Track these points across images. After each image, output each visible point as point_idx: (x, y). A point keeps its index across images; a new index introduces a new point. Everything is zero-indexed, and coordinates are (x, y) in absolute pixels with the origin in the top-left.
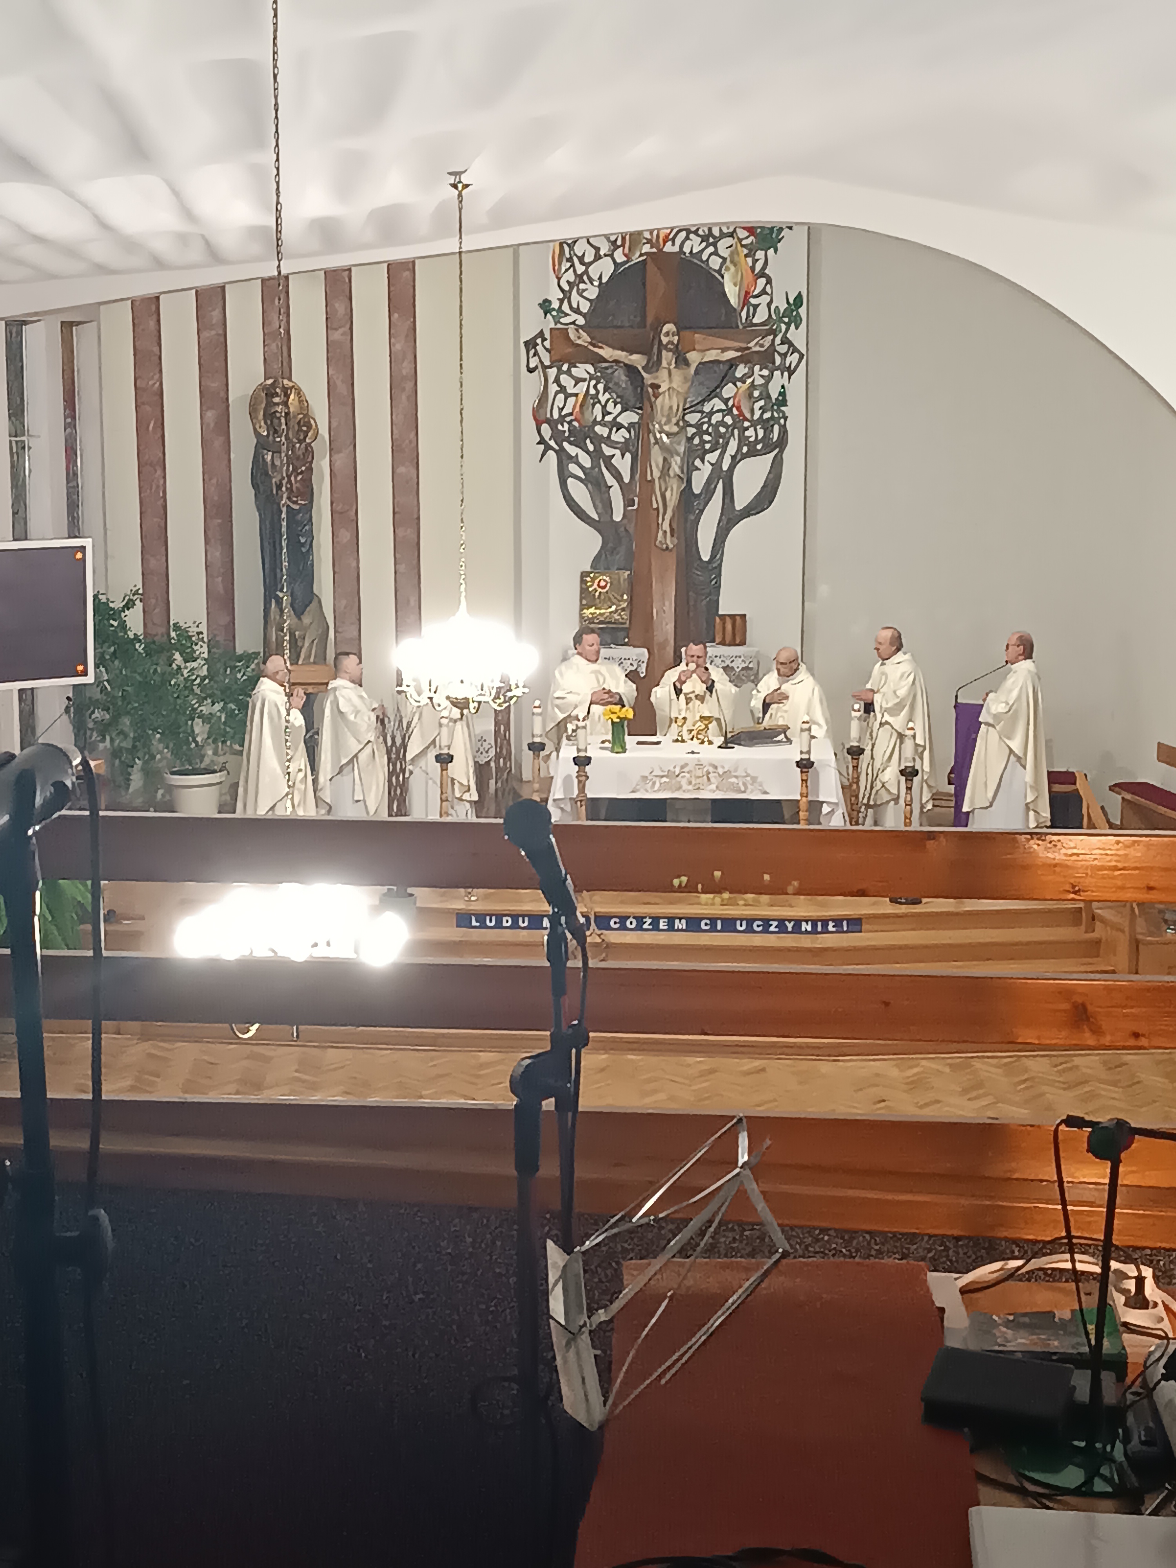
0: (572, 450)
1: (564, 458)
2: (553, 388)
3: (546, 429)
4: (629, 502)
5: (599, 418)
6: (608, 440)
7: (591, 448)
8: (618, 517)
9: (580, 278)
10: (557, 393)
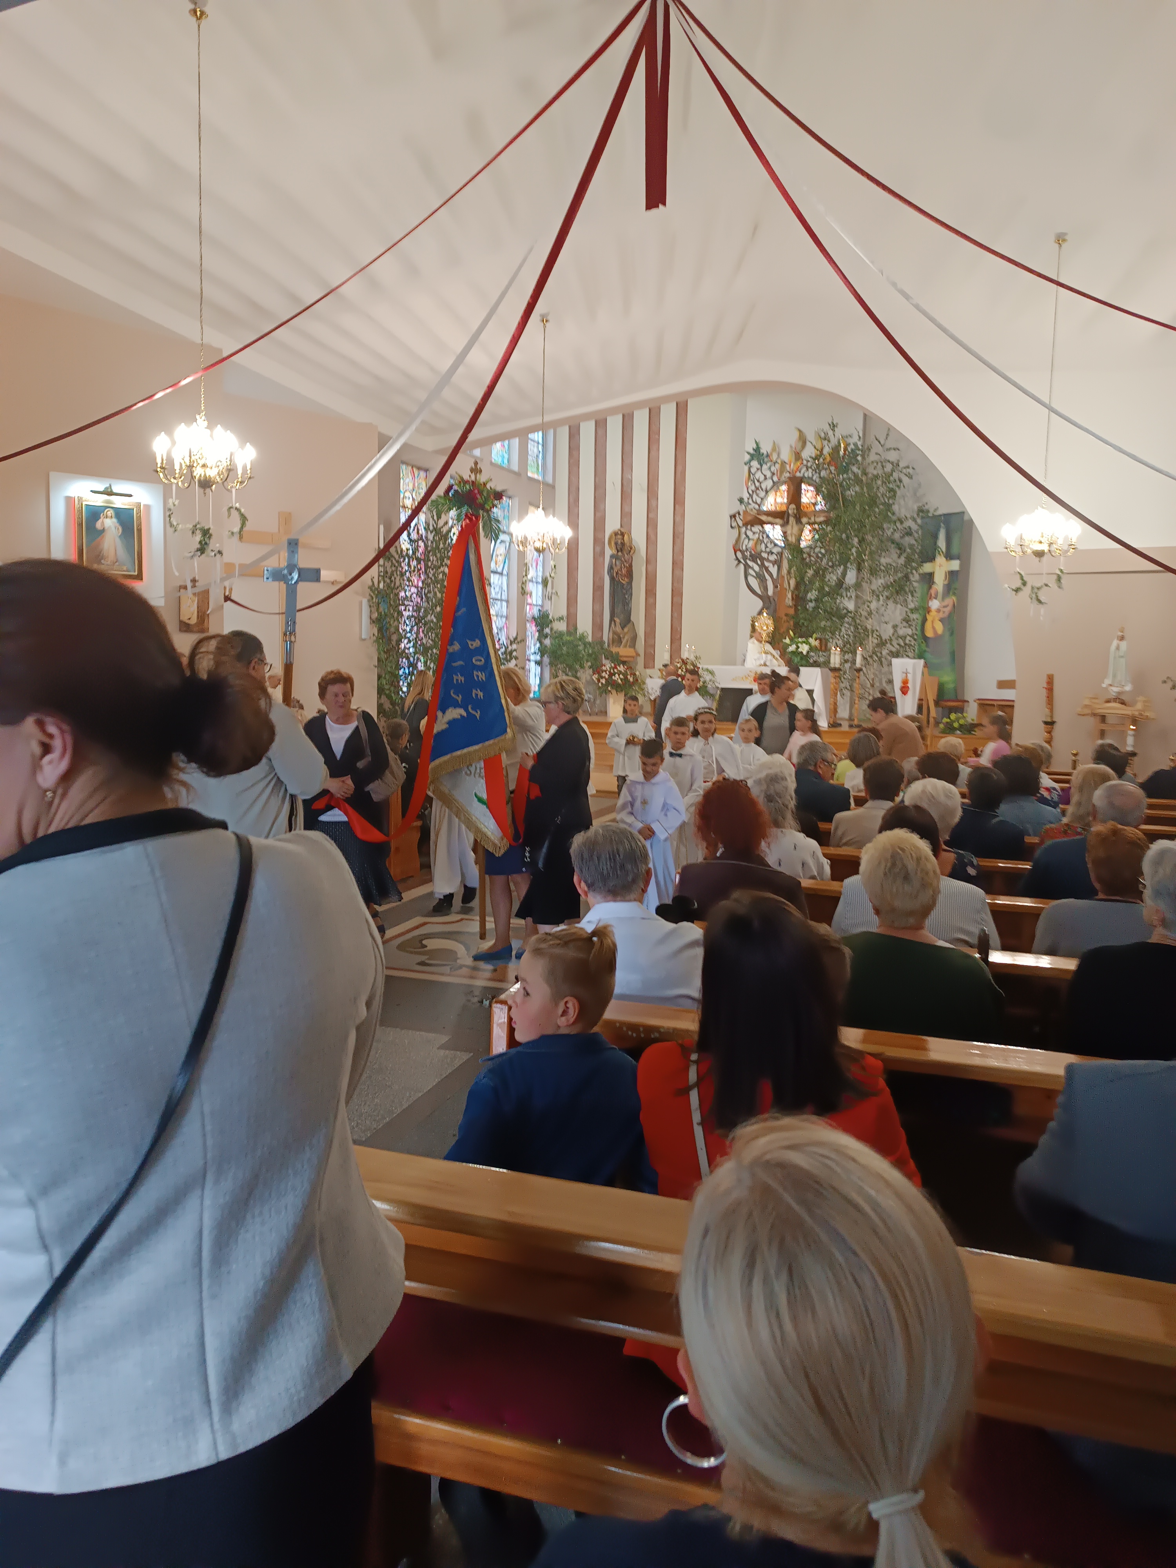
0: (750, 563)
1: (747, 567)
2: (744, 536)
3: (739, 555)
4: (776, 587)
5: (764, 549)
6: (768, 560)
7: (759, 562)
8: (770, 592)
9: (757, 489)
10: (745, 538)
